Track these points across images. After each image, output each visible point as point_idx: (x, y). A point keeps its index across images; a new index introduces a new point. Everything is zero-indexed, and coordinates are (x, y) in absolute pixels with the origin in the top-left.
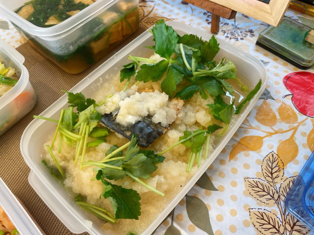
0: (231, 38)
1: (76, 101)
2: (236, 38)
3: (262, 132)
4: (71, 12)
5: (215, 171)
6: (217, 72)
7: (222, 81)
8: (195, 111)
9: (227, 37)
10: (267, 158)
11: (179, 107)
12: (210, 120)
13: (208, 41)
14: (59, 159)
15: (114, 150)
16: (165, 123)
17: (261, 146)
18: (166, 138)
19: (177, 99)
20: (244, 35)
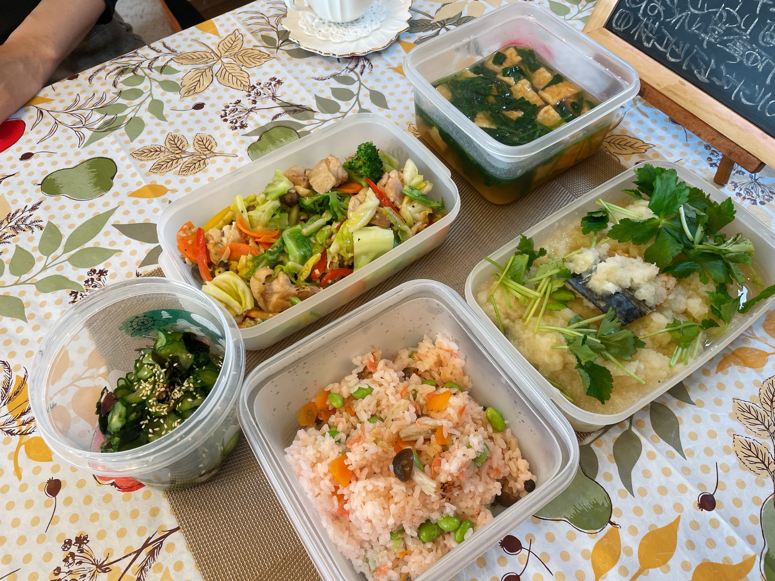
0: (744, 198)
1: (525, 248)
2: (753, 200)
3: (769, 347)
4: (508, 112)
5: (695, 381)
6: (726, 250)
7: (731, 264)
8: (686, 296)
9: (739, 194)
10: (770, 381)
11: (669, 286)
12: (707, 312)
13: (720, 204)
14: (502, 316)
15: (579, 321)
16: (651, 301)
17: (763, 365)
18: (648, 322)
19: (667, 275)
20: (766, 197)
